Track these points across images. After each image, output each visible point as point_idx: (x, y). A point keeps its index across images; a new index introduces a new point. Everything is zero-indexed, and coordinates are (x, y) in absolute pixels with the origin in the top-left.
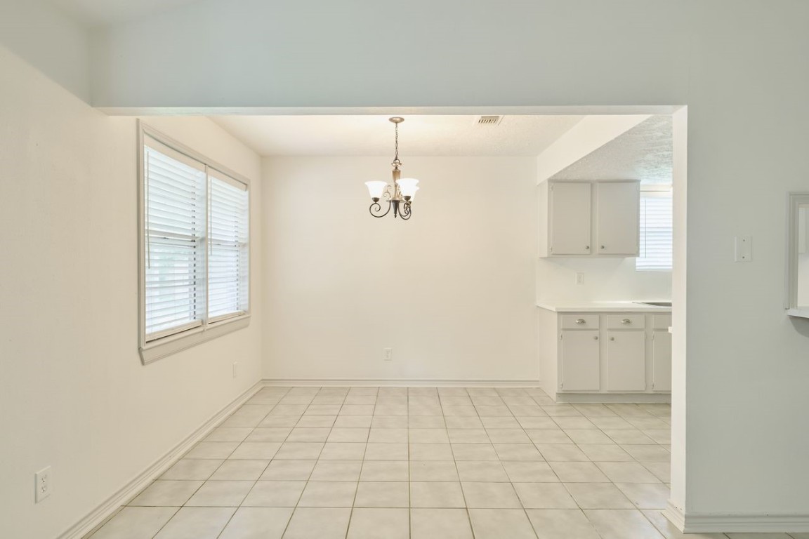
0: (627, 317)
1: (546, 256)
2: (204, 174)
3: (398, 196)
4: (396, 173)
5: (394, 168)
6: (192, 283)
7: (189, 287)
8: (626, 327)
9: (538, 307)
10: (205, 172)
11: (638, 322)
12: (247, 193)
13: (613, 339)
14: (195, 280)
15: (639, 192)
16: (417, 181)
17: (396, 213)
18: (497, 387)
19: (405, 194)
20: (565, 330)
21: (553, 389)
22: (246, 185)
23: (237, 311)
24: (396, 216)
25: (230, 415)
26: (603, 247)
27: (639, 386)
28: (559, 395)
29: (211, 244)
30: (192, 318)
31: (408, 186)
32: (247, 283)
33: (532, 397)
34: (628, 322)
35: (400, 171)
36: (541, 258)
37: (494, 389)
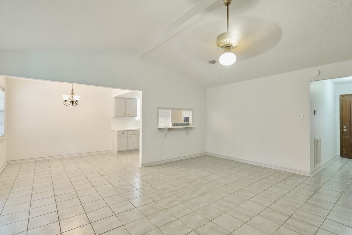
1: (114, 117)
9: (112, 130)
12: (4, 93)
13: (130, 137)
16: (80, 97)
19: (75, 100)
20: (119, 135)
21: (116, 150)
24: (72, 106)
26: (128, 115)
34: (134, 132)
35: (74, 93)
37: (100, 153)
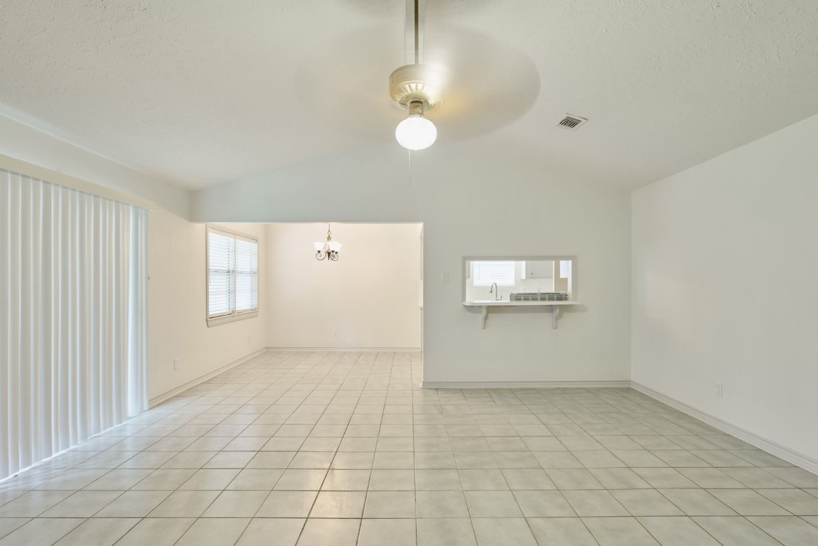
3: (330, 250)
4: (329, 238)
7: (227, 294)
10: (234, 238)
12: (257, 244)
14: (230, 291)
16: (337, 243)
17: (329, 258)
22: (256, 240)
23: (251, 308)
29: (238, 273)
30: (229, 309)
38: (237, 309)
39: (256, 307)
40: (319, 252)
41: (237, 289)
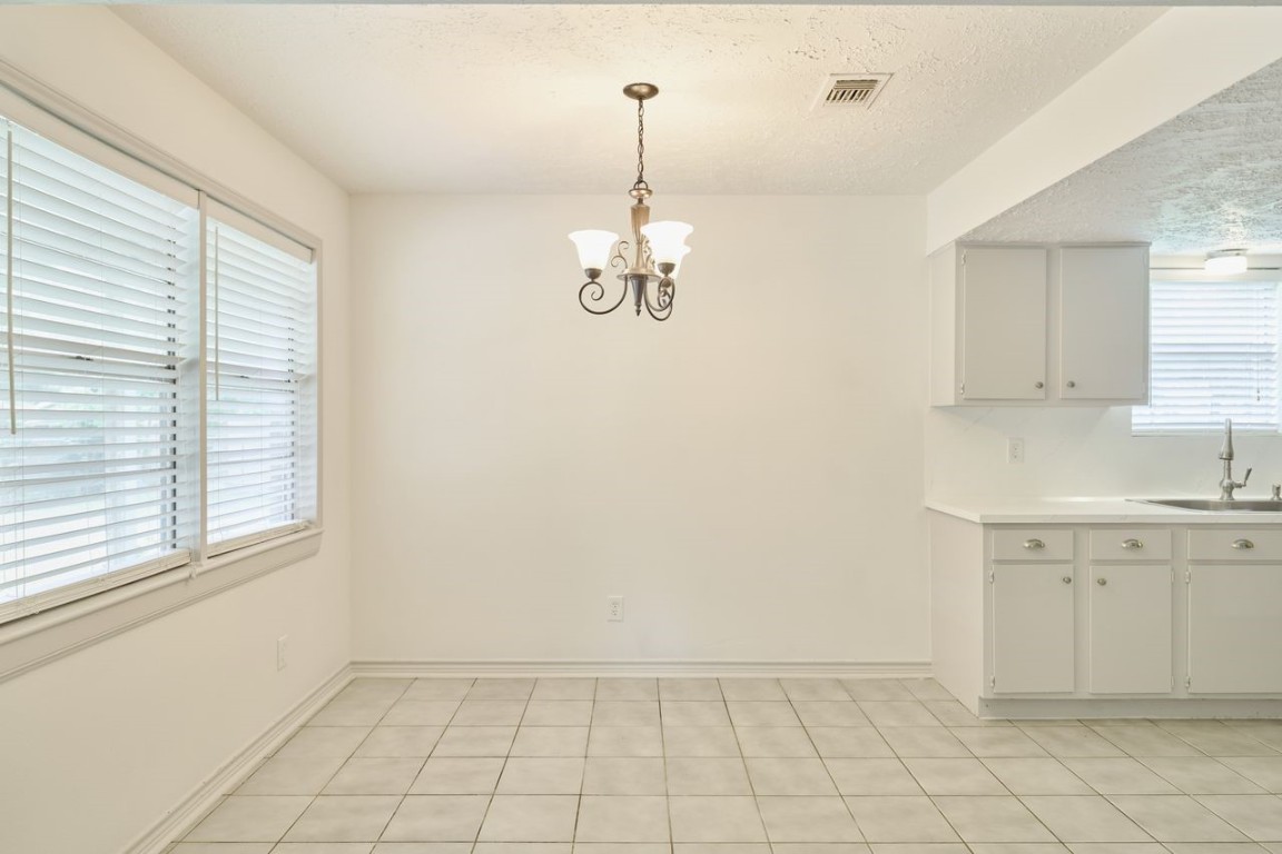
0: (1132, 535)
1: (952, 403)
2: (196, 214)
3: (645, 266)
4: (640, 213)
5: (636, 201)
6: (169, 465)
7: (161, 475)
8: (1132, 555)
9: (929, 509)
10: (198, 208)
11: (1156, 545)
12: (313, 268)
13: (1103, 583)
14: (174, 458)
15: (1147, 268)
17: (638, 304)
18: (843, 676)
19: (660, 256)
20: (999, 562)
22: (312, 249)
23: (290, 522)
24: (638, 312)
25: (268, 758)
26: (1073, 385)
27: (1160, 685)
28: (987, 703)
29: (217, 375)
30: (169, 546)
31: (667, 240)
32: (313, 461)
33: (922, 703)
34: (1135, 545)
35: (648, 208)
36: (936, 407)
37: (839, 681)
38: (212, 539)
39: (312, 514)
40: (594, 274)
41: (212, 447)
